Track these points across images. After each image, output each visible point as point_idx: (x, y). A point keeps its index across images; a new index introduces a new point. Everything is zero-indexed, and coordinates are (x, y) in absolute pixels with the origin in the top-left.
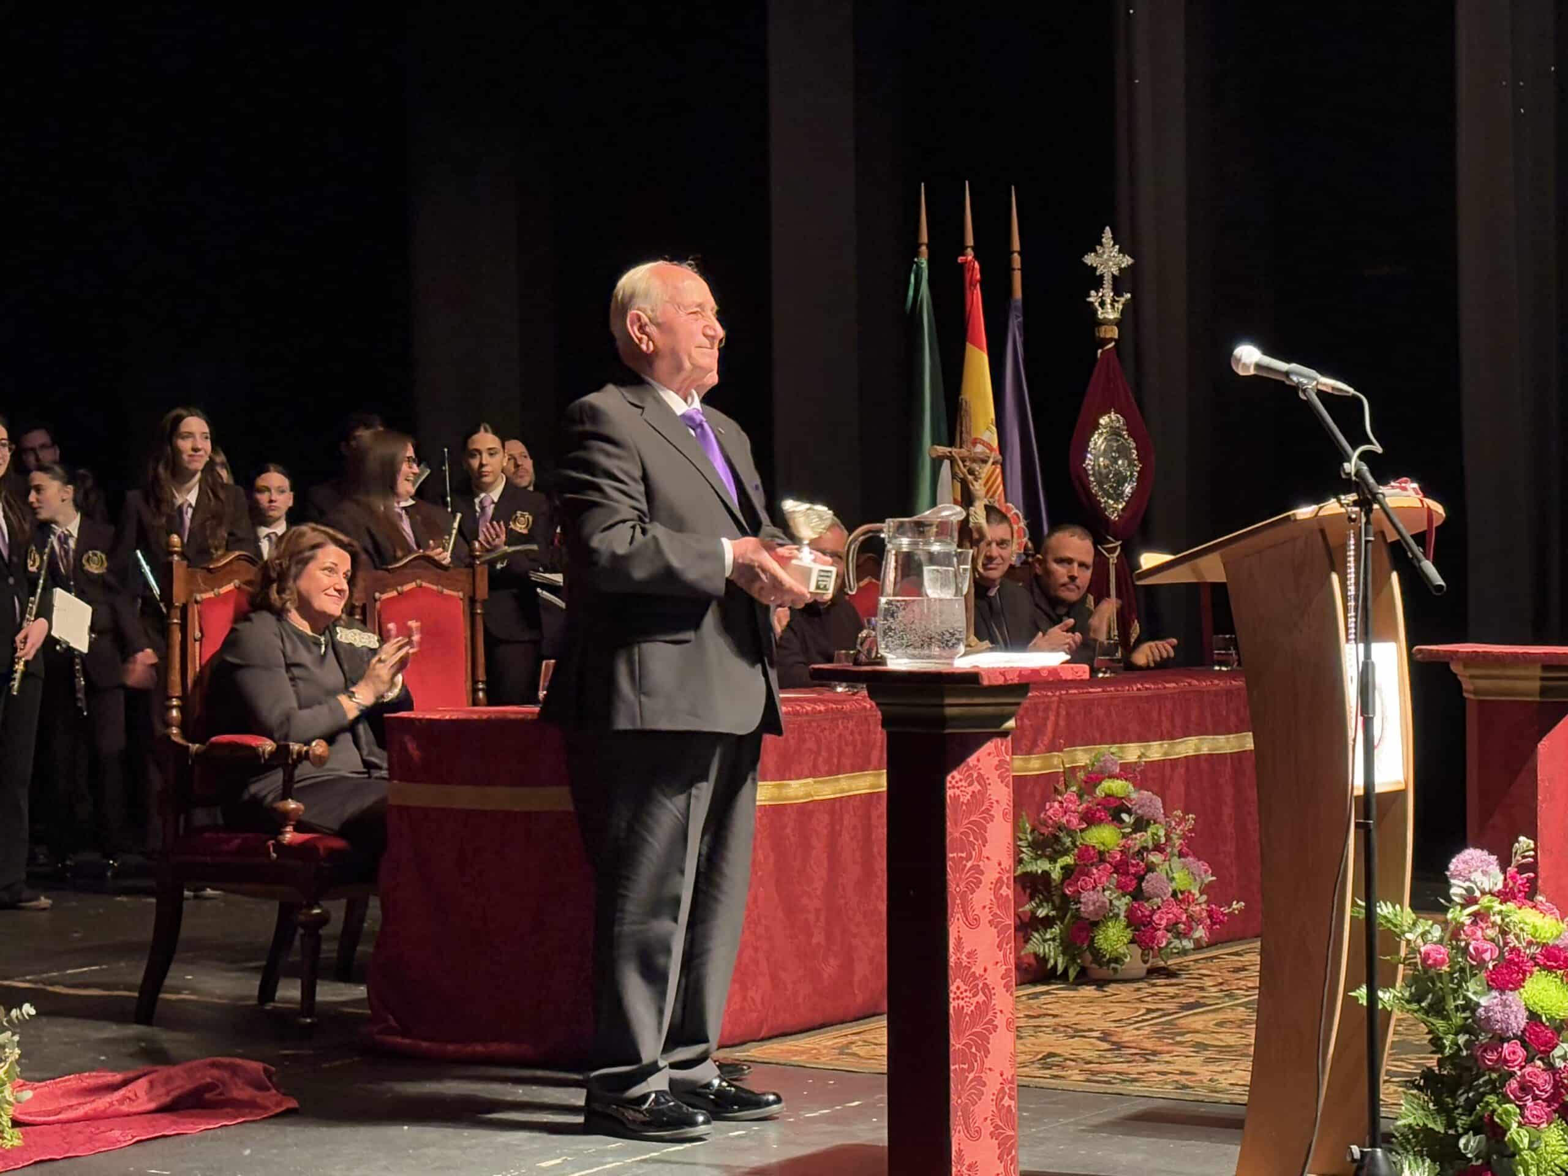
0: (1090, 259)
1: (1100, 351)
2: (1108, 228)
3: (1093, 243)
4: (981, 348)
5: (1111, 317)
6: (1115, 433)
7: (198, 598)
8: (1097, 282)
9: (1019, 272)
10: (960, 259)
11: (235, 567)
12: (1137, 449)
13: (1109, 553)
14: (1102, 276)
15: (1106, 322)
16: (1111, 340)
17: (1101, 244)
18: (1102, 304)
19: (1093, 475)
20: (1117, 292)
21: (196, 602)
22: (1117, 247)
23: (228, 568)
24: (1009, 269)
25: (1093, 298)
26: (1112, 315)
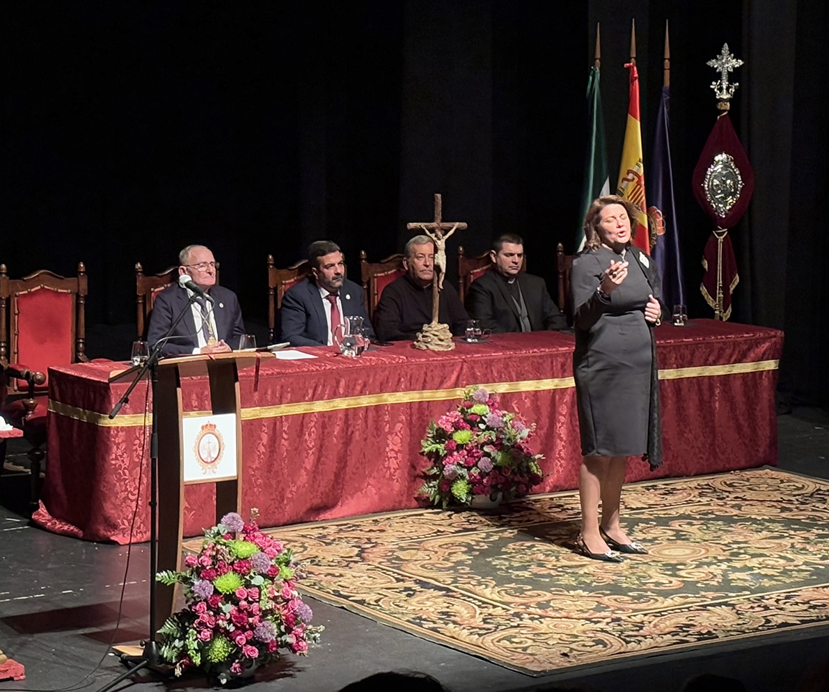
0: (713, 63)
1: (718, 117)
2: (726, 44)
3: (716, 53)
4: (636, 118)
5: (725, 97)
6: (726, 166)
7: (17, 294)
8: (718, 76)
9: (669, 71)
10: (626, 65)
11: (40, 278)
12: (741, 174)
13: (719, 236)
14: (720, 73)
15: (721, 100)
16: (725, 111)
17: (720, 54)
18: (721, 89)
19: (708, 190)
20: (731, 81)
21: (16, 296)
22: (733, 55)
23: (37, 278)
24: (663, 69)
25: (714, 86)
26: (725, 96)
